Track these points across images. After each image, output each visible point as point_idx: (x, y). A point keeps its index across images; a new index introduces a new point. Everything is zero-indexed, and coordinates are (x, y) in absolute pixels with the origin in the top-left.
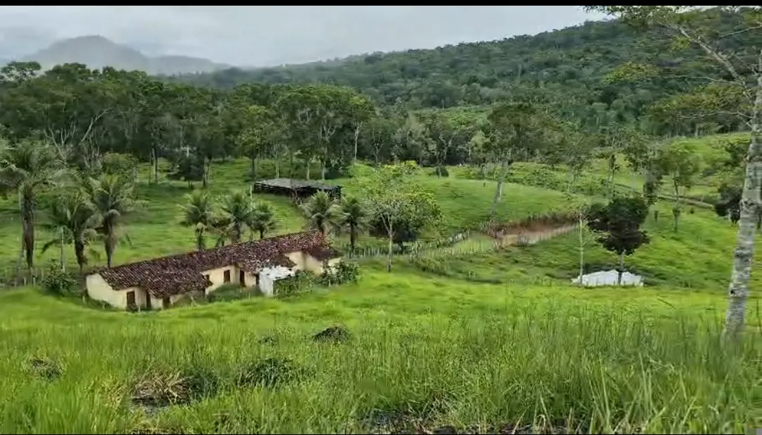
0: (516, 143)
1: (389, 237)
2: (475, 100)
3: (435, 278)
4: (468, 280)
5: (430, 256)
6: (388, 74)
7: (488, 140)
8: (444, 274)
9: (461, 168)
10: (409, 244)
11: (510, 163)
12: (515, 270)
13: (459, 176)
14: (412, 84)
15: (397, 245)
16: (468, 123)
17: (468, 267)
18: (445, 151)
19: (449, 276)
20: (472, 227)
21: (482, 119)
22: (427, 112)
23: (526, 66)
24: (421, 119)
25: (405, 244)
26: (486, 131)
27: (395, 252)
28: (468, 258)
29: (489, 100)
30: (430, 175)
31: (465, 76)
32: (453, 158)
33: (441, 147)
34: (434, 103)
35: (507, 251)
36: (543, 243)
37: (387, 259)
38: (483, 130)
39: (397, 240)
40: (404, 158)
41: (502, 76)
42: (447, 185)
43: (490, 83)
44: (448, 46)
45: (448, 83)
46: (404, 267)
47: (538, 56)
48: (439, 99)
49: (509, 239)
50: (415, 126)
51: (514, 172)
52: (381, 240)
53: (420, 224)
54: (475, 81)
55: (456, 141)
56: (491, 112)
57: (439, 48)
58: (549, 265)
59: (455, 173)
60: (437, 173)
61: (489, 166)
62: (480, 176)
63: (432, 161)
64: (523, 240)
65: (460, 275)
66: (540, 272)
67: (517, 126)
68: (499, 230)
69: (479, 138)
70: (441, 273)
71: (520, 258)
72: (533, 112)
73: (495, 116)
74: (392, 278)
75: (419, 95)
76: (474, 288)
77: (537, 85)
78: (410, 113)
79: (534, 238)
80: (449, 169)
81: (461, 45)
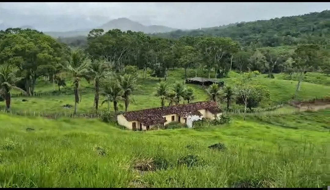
0: (309, 64)
1: (244, 104)
2: (288, 43)
3: (266, 124)
4: (283, 126)
5: (264, 114)
6: (246, 32)
7: (294, 62)
8: (271, 123)
9: (281, 75)
10: (254, 109)
11: (305, 72)
12: (305, 123)
13: (279, 78)
14: (258, 36)
15: (248, 108)
16: (284, 54)
17: (282, 120)
18: (273, 66)
19: (273, 124)
20: (284, 102)
21: (292, 52)
22: (264, 48)
23: (315, 26)
24: (262, 52)
25: (252, 108)
26: (293, 57)
27: (248, 112)
28: (284, 116)
29: (295, 43)
30: (265, 77)
31: (284, 32)
32: (277, 70)
33: (271, 64)
34: (270, 45)
35: (302, 114)
36: (321, 111)
37: (244, 114)
38: (292, 57)
39: (249, 106)
40: (254, 69)
41: (303, 32)
42: (274, 82)
43: (296, 35)
44: (276, 18)
45: (276, 36)
46: (251, 119)
47: (322, 22)
48: (272, 43)
49: (303, 109)
50: (259, 55)
51: (307, 77)
52: (242, 106)
53: (260, 100)
54: (289, 34)
55: (279, 62)
56: (297, 49)
57: (272, 20)
58: (324, 122)
59: (278, 78)
60: (269, 77)
61: (294, 74)
62: (290, 79)
63: (266, 71)
64: (310, 109)
65: (277, 124)
66: (318, 125)
67: (309, 55)
68: (298, 104)
69: (290, 61)
70: (269, 123)
71: (309, 118)
72: (318, 49)
73: (298, 51)
74: (246, 124)
75: (262, 41)
76: (284, 130)
77: (321, 35)
78: (257, 49)
79: (316, 108)
80: (275, 75)
81: (283, 17)
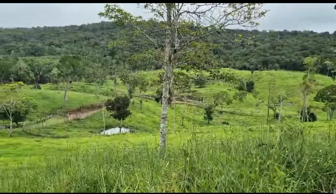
0: (74, 73)
1: (10, 120)
2: (51, 53)
3: (35, 138)
4: (53, 137)
5: (33, 127)
6: (5, 38)
7: (60, 72)
8: (40, 136)
9: (48, 85)
10: (21, 123)
11: (71, 82)
12: (75, 131)
14: (20, 44)
15: (14, 123)
16: (49, 64)
17: (54, 132)
18: (39, 77)
19: (43, 137)
20: (53, 113)
21: (56, 62)
22: (29, 58)
23: (76, 39)
24: (26, 61)
25: (19, 123)
27: (14, 127)
28: (54, 127)
29: (59, 54)
30: (31, 88)
31: (47, 42)
32: (43, 80)
33: (36, 75)
34: (33, 54)
35: (71, 123)
36: (87, 118)
37: (11, 130)
38: (57, 68)
39: (15, 120)
40: (17, 80)
41: (66, 43)
42: (40, 94)
43: (59, 46)
44: (38, 27)
45: (40, 45)
46: (20, 134)
47: (82, 35)
48: (36, 52)
49: (71, 117)
50: (22, 64)
51: (73, 86)
52: (6, 121)
53: (27, 112)
54: (52, 44)
55: (45, 72)
56: (60, 59)
57: (33, 28)
58: (91, 127)
59: (45, 89)
60: (35, 88)
61: (61, 84)
62: (56, 89)
63: (32, 82)
64: (78, 117)
65: (49, 135)
66: (86, 132)
67: (73, 66)
68: (67, 113)
69: (55, 71)
70: (38, 136)
71: (77, 125)
72: (80, 60)
73: (63, 61)
74: (14, 141)
75: (24, 50)
76: (55, 141)
77: (82, 47)
78: (19, 58)
79: (83, 116)
80: (41, 85)
81: (45, 27)
